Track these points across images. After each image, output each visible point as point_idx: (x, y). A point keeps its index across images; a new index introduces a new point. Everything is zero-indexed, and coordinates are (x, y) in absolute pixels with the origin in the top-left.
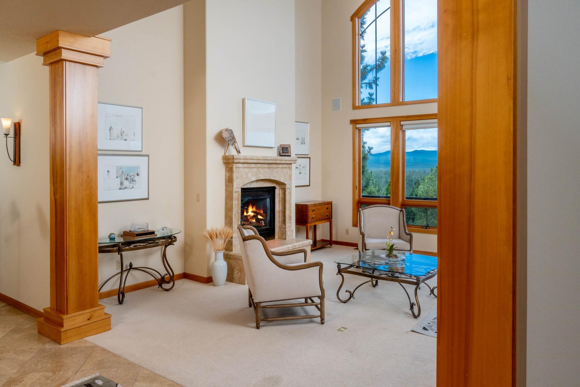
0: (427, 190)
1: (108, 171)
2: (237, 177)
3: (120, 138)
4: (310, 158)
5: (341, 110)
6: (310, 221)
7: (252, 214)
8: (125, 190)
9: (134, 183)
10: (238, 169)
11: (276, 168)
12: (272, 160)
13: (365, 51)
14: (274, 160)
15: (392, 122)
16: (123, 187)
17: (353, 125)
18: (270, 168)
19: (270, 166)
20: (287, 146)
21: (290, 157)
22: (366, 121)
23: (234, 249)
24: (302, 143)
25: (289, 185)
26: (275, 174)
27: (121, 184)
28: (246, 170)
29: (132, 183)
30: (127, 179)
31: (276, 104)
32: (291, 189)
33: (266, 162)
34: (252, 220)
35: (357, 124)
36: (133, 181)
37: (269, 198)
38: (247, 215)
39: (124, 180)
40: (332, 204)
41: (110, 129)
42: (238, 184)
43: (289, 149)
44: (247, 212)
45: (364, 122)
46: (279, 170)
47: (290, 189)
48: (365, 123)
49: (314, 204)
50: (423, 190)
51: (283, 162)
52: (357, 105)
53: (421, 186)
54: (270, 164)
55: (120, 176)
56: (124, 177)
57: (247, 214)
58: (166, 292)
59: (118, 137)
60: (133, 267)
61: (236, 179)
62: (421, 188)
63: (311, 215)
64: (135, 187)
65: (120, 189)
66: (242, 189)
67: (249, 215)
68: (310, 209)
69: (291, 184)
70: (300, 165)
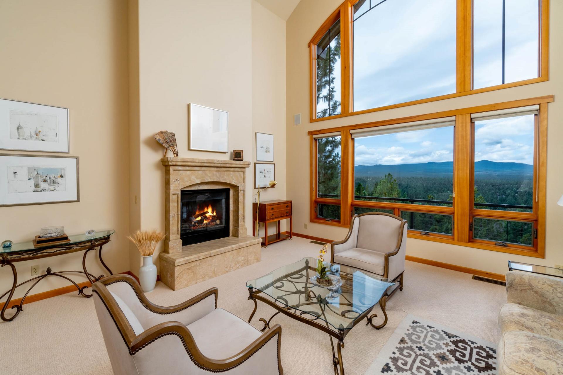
0: (382, 189)
1: (15, 173)
2: (176, 180)
3: (33, 139)
4: (274, 164)
5: (301, 124)
6: (268, 218)
8: (43, 193)
9: (56, 185)
10: (177, 171)
11: (227, 171)
12: (220, 163)
13: (334, 91)
14: (221, 163)
15: (342, 131)
16: (39, 189)
17: (311, 135)
18: (218, 171)
19: (218, 169)
20: (240, 152)
21: (242, 161)
22: (321, 132)
23: (170, 251)
24: (266, 152)
25: (243, 187)
26: (225, 177)
27: (37, 186)
28: (188, 172)
29: (53, 185)
30: (45, 181)
31: (228, 112)
32: (245, 191)
33: (213, 165)
35: (314, 135)
36: (54, 182)
37: (224, 199)
39: (41, 182)
40: (291, 203)
41: (18, 128)
42: (176, 187)
43: (242, 154)
45: (318, 133)
46: (231, 173)
47: (243, 191)
48: (320, 133)
49: (273, 203)
50: (379, 189)
51: (234, 166)
52: (314, 118)
53: (379, 186)
54: (220, 167)
55: (34, 178)
56: (40, 179)
58: (86, 298)
59: (31, 136)
60: (51, 272)
61: (175, 182)
62: (379, 188)
63: (269, 213)
64: (57, 189)
65: (34, 191)
66: (182, 191)
68: (268, 208)
69: (245, 186)
70: (264, 170)
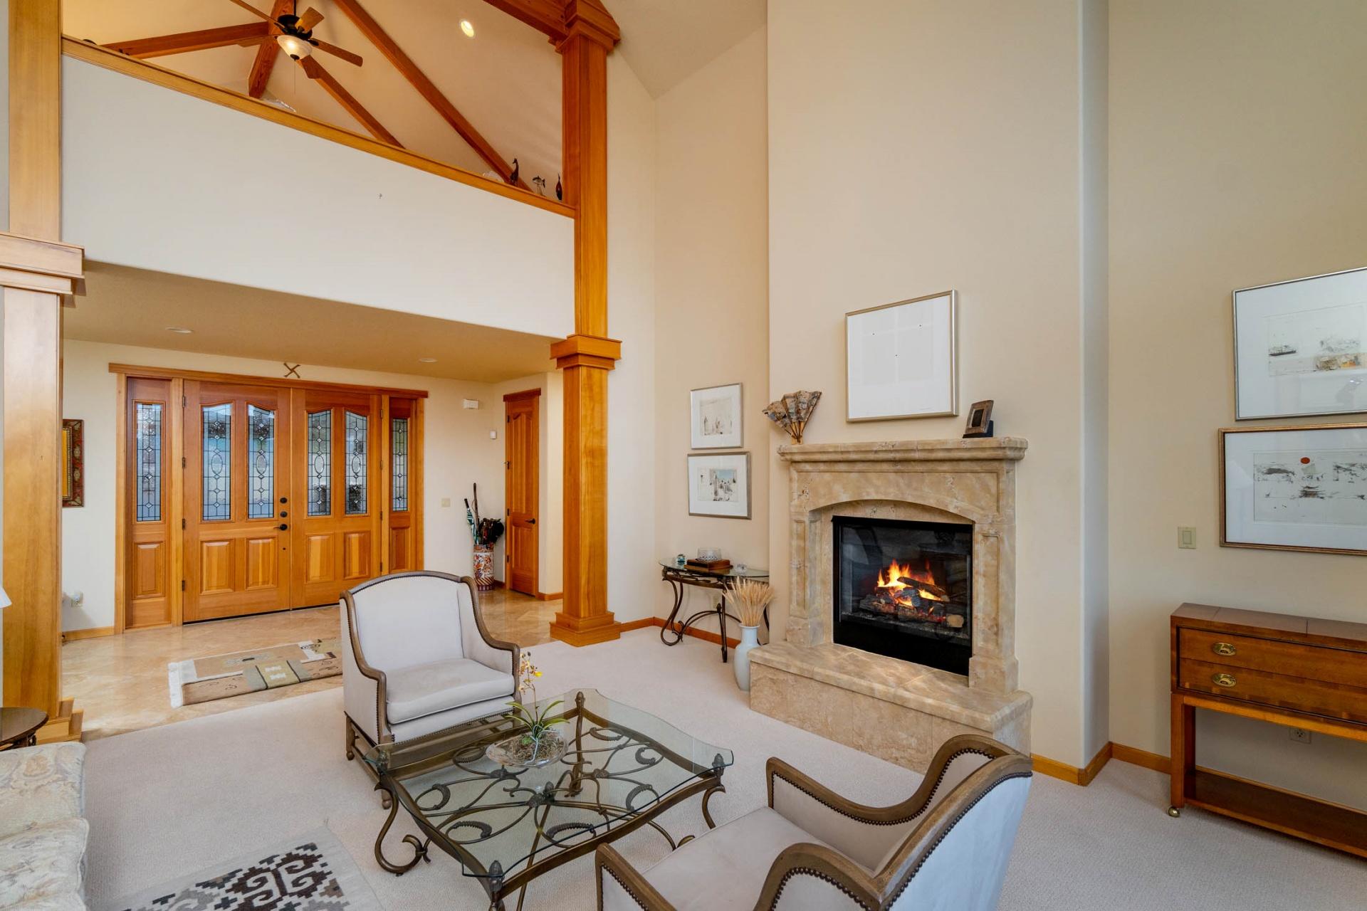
1: (702, 477)
2: (803, 492)
3: (715, 432)
7: (902, 586)
8: (720, 502)
9: (730, 492)
16: (718, 497)
27: (716, 493)
28: (827, 476)
30: (721, 487)
34: (902, 602)
36: (729, 490)
38: (887, 586)
39: (719, 488)
41: (705, 422)
44: (887, 580)
55: (714, 483)
56: (718, 484)
57: (885, 584)
59: (713, 430)
64: (731, 498)
65: (714, 500)
67: (893, 588)
